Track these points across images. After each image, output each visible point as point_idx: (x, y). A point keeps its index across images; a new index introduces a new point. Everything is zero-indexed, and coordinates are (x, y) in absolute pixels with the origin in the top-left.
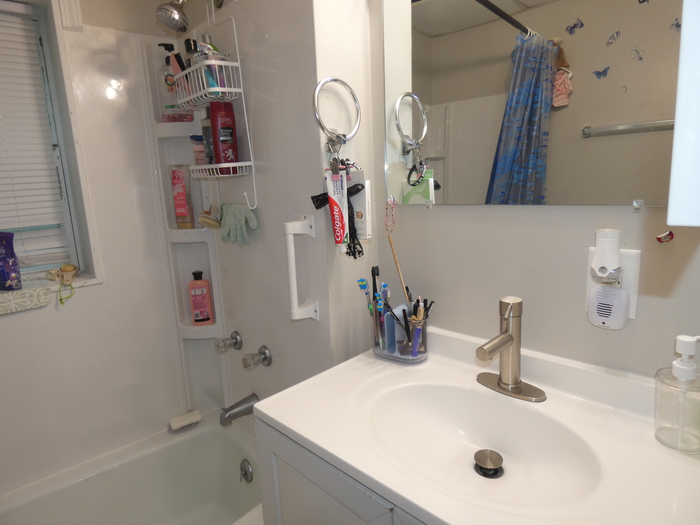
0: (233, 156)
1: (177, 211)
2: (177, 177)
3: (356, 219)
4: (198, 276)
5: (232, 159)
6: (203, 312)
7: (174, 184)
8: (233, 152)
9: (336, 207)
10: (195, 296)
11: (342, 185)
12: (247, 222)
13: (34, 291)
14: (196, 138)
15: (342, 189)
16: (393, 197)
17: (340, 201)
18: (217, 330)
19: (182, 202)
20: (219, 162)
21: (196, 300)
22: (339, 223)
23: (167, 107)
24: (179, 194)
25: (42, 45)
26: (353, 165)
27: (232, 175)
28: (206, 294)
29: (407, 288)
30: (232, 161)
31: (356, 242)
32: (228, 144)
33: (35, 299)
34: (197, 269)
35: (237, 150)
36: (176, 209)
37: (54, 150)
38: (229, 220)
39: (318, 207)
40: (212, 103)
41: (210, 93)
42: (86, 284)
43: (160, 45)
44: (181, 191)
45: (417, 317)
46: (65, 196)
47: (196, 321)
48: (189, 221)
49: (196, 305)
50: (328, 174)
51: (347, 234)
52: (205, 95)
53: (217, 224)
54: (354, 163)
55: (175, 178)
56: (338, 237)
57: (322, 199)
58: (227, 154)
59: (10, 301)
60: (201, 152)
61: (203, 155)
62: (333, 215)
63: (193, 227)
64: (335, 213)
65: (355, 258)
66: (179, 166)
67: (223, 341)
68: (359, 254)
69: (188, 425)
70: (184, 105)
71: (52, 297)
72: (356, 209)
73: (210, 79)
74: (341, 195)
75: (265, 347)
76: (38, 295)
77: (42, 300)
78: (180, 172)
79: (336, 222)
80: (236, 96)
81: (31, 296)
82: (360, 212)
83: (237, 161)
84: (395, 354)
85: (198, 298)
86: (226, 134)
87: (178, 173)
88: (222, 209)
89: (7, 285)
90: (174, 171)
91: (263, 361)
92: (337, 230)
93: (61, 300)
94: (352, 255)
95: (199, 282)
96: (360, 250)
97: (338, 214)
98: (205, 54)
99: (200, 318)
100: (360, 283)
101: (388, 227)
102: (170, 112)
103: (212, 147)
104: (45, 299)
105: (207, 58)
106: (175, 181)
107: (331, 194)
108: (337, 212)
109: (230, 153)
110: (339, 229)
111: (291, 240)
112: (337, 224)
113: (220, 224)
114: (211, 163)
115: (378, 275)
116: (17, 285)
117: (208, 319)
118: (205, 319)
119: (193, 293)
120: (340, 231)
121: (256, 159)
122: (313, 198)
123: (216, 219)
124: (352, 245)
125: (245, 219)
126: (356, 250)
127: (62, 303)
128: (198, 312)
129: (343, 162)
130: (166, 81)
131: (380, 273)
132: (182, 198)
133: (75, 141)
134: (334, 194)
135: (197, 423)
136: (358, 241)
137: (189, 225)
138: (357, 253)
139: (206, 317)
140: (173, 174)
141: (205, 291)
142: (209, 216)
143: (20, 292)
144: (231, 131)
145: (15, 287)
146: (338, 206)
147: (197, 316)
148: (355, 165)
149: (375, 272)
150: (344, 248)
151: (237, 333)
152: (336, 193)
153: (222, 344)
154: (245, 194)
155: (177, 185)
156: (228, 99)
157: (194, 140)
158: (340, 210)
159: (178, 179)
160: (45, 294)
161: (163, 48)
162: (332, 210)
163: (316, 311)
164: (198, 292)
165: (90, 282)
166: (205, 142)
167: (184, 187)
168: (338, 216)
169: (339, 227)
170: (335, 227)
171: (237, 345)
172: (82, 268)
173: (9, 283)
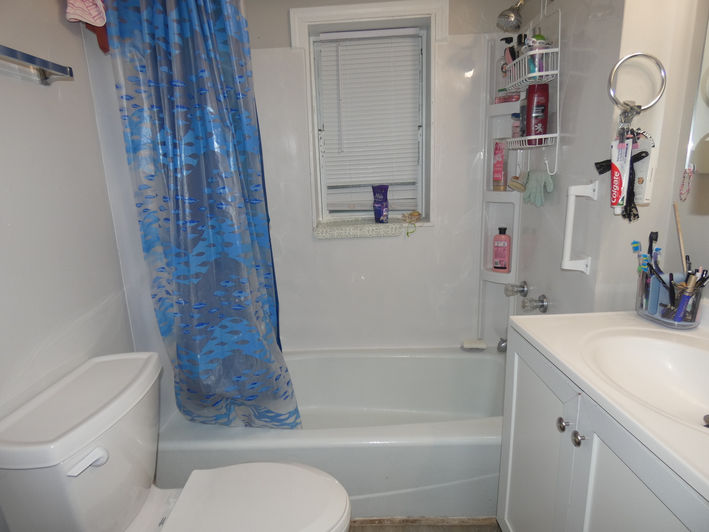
0: (542, 129)
1: (495, 176)
2: (498, 149)
3: (636, 184)
4: (502, 231)
5: (540, 132)
6: (502, 261)
7: (495, 154)
8: (542, 126)
9: (617, 172)
10: (497, 247)
11: (626, 152)
12: (545, 186)
13: (394, 225)
14: (515, 116)
15: (626, 156)
16: (694, 166)
17: (622, 167)
18: (511, 278)
19: (500, 169)
20: (529, 134)
21: (497, 250)
22: (617, 187)
23: (500, 91)
24: (498, 162)
25: (422, 54)
26: (642, 134)
27: (537, 145)
28: (506, 247)
29: (687, 258)
30: (540, 133)
31: (633, 205)
32: (538, 119)
33: (394, 230)
34: (503, 226)
35: (546, 124)
36: (494, 174)
37: (419, 129)
38: (532, 183)
39: (601, 173)
40: (530, 86)
41: (530, 78)
42: (424, 225)
43: (502, 40)
44: (500, 160)
45: (688, 284)
46: (420, 163)
47: (495, 267)
48: (502, 185)
49: (497, 254)
50: (615, 144)
51: (623, 197)
52: (526, 80)
53: (523, 188)
54: (644, 132)
55: (497, 149)
56: (613, 199)
57: (605, 165)
58: (536, 128)
59: (381, 229)
60: (517, 127)
61: (518, 129)
62: (612, 180)
63: (505, 190)
64: (614, 178)
65: (630, 220)
66: (502, 139)
67: (512, 286)
68: (634, 217)
69: (476, 349)
70: (510, 88)
71: (404, 231)
72: (638, 175)
73: (532, 66)
74: (623, 162)
75: (544, 297)
76: (396, 228)
77: (397, 232)
78: (501, 144)
79: (614, 186)
80: (553, 77)
81: (392, 228)
82: (642, 178)
83: (545, 133)
84: (655, 315)
85: (499, 249)
86: (538, 111)
87: (500, 145)
88: (528, 175)
89: (381, 220)
90: (497, 144)
91: (540, 307)
92: (614, 194)
93: (408, 233)
94: (628, 217)
95: (503, 236)
96: (636, 213)
97: (617, 178)
98: (530, 46)
99: (499, 266)
100: (633, 246)
101: (682, 196)
102: (502, 94)
103: (525, 122)
104: (399, 231)
105: (531, 50)
106: (497, 152)
107: (615, 161)
108: (617, 177)
109: (539, 127)
110: (616, 192)
111: (572, 201)
112: (615, 188)
113: (525, 189)
114: (522, 136)
115: (656, 240)
116: (386, 220)
117: (505, 268)
118: (502, 268)
119: (496, 244)
120: (616, 193)
121: (562, 131)
122: (596, 164)
123: (522, 184)
124: (628, 208)
125: (543, 183)
126: (632, 213)
127: (408, 236)
128: (497, 260)
129: (632, 132)
130: (502, 69)
131: (658, 239)
132: (499, 165)
133: (432, 122)
134: (618, 161)
135: (483, 350)
136: (635, 205)
137: (502, 188)
138: (632, 217)
139: (503, 266)
140: (496, 146)
141: (506, 244)
142: (517, 181)
143: (387, 224)
144: (543, 108)
145: (384, 221)
146: (619, 172)
147: (496, 263)
148: (644, 134)
149: (653, 237)
150: (619, 210)
151: (525, 283)
152: (620, 159)
153: (510, 288)
154: (546, 162)
155: (498, 155)
156: (544, 81)
157: (514, 117)
158: (620, 176)
159: (499, 150)
160: (400, 228)
161: (504, 42)
162: (613, 175)
163: (587, 266)
164: (501, 244)
165: (426, 224)
166: (521, 118)
167: (502, 156)
168: (617, 181)
169: (616, 190)
170: (613, 191)
171: (524, 293)
172: (424, 215)
173: (382, 218)
